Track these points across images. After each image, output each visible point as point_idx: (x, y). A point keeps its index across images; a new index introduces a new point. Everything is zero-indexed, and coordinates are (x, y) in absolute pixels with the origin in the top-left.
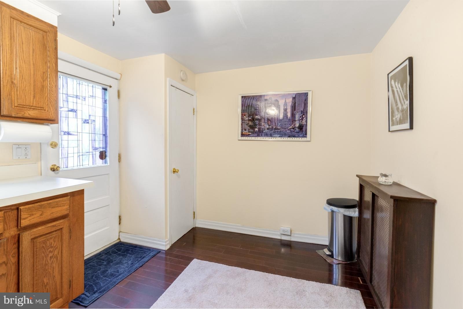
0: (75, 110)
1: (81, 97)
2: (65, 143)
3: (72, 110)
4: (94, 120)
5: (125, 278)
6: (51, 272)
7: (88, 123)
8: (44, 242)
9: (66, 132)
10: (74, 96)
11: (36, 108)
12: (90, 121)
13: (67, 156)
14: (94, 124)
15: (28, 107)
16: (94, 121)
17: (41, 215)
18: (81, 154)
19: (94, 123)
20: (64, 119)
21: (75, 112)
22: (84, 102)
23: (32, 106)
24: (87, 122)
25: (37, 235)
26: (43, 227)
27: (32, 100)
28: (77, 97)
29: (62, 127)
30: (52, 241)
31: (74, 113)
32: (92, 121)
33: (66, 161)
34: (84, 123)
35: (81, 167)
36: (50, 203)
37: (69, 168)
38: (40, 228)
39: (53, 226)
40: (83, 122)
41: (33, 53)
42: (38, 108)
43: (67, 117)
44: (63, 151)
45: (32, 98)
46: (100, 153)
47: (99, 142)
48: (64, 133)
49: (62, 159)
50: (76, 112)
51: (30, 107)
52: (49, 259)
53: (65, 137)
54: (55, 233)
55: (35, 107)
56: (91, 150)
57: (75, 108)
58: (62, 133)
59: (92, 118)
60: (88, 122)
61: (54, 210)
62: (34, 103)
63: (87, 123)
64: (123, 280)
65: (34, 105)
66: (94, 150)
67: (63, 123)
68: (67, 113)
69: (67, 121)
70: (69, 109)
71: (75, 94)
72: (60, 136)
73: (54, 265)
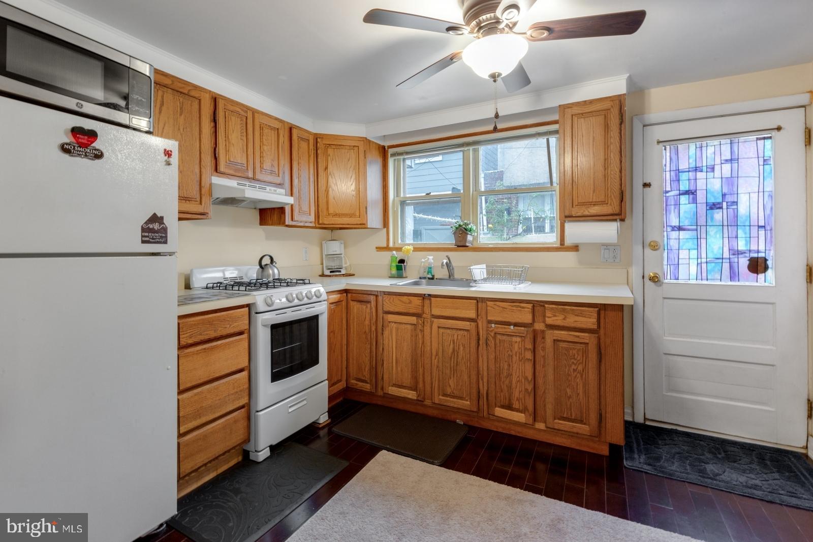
0: (693, 191)
1: (704, 169)
2: (673, 244)
3: (687, 193)
4: (734, 202)
5: (710, 487)
6: (575, 386)
7: (721, 208)
8: (567, 349)
9: (675, 227)
10: (690, 169)
11: (597, 203)
12: (725, 204)
13: (676, 263)
14: (734, 209)
15: (588, 204)
16: (735, 204)
17: (564, 319)
18: (704, 260)
19: (735, 207)
20: (673, 207)
21: (693, 194)
22: (710, 175)
23: (591, 202)
24: (718, 206)
25: (559, 339)
26: (566, 333)
27: (591, 195)
28: (696, 170)
29: (669, 219)
30: (575, 352)
31: (691, 196)
32: (729, 204)
33: (675, 270)
34: (711, 208)
35: (705, 282)
36: (573, 310)
37: (680, 281)
38: (563, 332)
39: (578, 337)
40: (708, 208)
41: (593, 141)
42: (599, 203)
43: (677, 204)
44: (671, 256)
45: (592, 192)
46: (749, 260)
47: (746, 240)
48: (673, 228)
49: (669, 266)
50: (695, 193)
51: (590, 204)
52: (572, 370)
53: (674, 234)
54: (579, 345)
55: (595, 202)
56: (726, 255)
57: (692, 188)
58: (669, 229)
59: (729, 198)
60: (721, 206)
61: (577, 318)
62: (594, 198)
63: (717, 209)
64: (707, 487)
65: (594, 201)
66: (734, 254)
67: (670, 214)
68: (677, 198)
69: (677, 210)
70: (681, 192)
71: (693, 165)
72: (665, 233)
73: (578, 380)
